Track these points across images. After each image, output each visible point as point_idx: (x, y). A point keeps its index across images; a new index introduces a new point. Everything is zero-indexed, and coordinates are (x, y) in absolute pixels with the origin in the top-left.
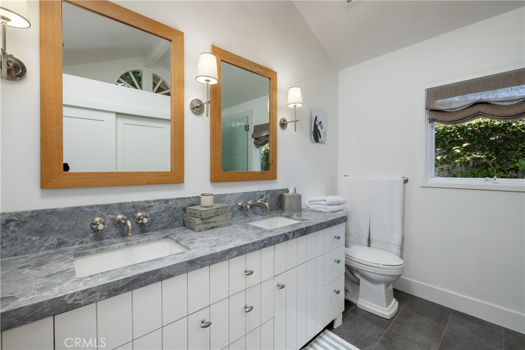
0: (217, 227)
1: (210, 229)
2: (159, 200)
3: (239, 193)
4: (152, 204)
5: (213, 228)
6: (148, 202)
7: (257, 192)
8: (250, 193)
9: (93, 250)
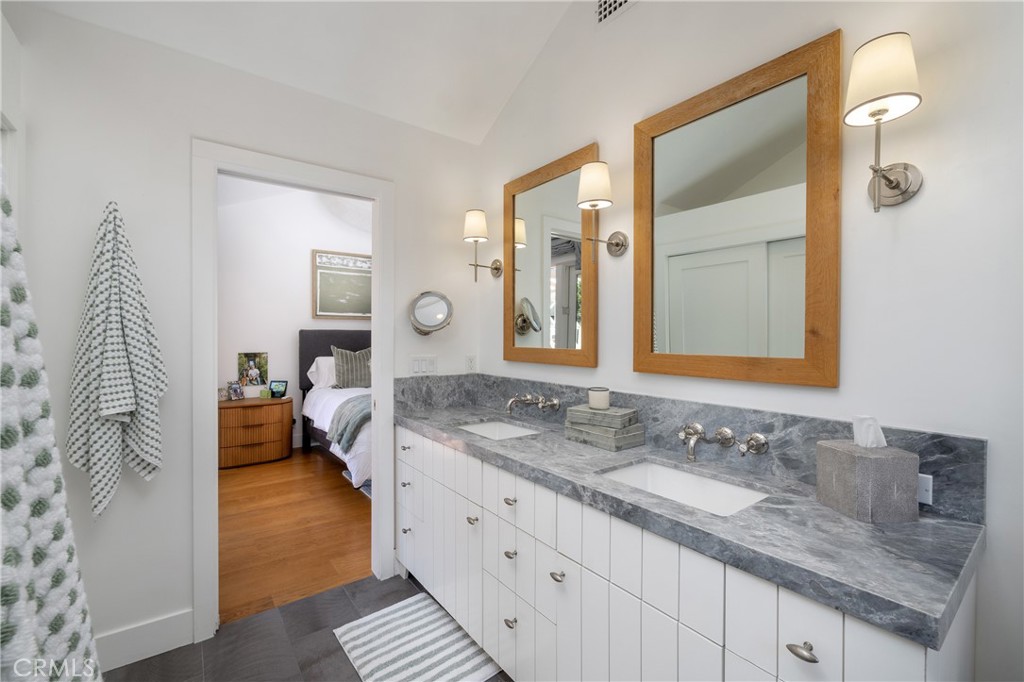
0: (591, 444)
1: (581, 442)
2: (570, 387)
3: (692, 403)
4: (564, 390)
5: (585, 442)
6: (561, 386)
7: (749, 411)
8: (723, 408)
9: (506, 420)
